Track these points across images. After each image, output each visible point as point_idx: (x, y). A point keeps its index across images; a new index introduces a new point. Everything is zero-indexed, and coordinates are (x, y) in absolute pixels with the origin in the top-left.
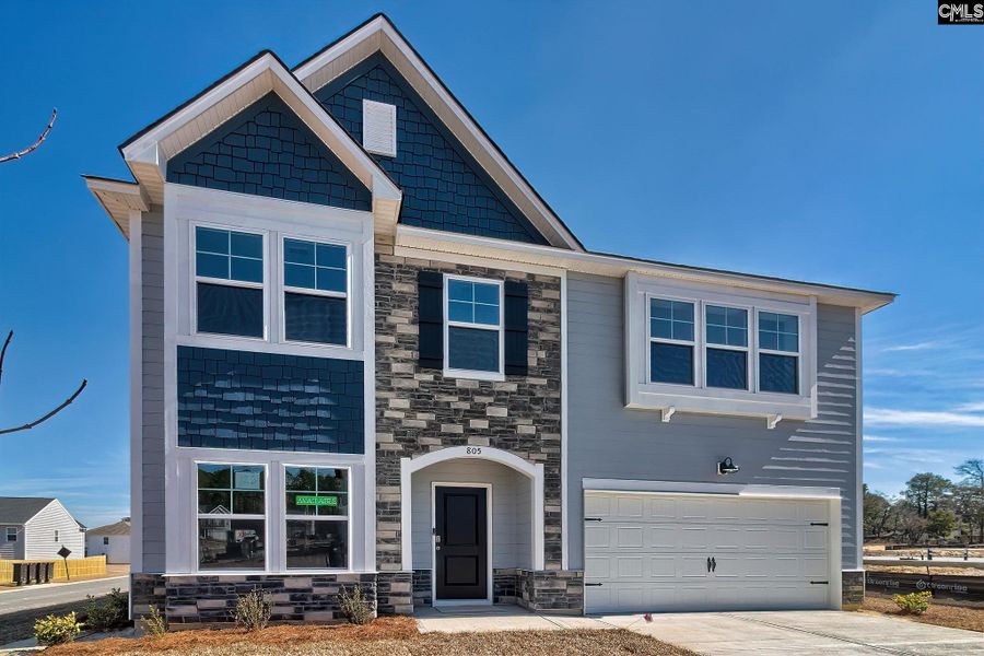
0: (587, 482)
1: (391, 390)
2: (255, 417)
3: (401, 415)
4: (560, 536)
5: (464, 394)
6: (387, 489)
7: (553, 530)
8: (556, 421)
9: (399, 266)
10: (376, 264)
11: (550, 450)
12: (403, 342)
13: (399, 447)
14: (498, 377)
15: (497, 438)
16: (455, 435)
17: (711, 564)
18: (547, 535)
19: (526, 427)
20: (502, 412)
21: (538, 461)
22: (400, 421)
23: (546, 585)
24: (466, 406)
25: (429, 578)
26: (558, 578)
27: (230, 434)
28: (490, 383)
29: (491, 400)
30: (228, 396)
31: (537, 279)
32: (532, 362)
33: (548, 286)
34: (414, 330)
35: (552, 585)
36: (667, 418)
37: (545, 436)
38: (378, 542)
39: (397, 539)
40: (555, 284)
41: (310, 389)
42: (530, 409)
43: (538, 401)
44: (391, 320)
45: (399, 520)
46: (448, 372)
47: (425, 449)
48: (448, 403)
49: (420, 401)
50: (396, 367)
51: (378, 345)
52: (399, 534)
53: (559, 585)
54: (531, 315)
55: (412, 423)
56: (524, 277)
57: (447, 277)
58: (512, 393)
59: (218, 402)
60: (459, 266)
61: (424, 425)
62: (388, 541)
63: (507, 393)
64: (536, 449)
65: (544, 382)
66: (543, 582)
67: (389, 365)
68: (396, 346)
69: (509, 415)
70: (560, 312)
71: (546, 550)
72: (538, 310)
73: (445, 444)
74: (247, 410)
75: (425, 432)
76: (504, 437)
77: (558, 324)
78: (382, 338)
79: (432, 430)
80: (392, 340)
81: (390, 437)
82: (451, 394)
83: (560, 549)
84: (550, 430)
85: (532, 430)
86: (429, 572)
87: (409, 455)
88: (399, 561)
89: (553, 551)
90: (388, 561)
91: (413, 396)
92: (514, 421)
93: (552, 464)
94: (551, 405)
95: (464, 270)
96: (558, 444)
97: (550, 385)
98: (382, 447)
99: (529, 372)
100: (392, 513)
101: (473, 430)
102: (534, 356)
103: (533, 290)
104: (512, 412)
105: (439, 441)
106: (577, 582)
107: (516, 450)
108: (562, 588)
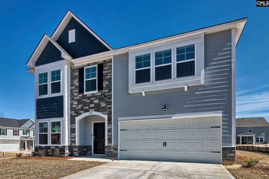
0: (119, 119)
1: (74, 100)
2: (46, 112)
3: (75, 106)
4: (111, 135)
5: (89, 98)
6: (73, 125)
7: (110, 134)
8: (110, 101)
9: (76, 69)
10: (71, 70)
11: (109, 110)
12: (76, 88)
13: (75, 114)
14: (96, 92)
15: (96, 109)
16: (86, 109)
17: (165, 144)
18: (108, 135)
19: (103, 105)
20: (97, 101)
21: (106, 114)
22: (75, 108)
23: (108, 150)
24: (89, 101)
25: (91, 148)
26: (111, 148)
27: (43, 116)
28: (94, 94)
29: (94, 98)
30: (43, 108)
31: (106, 61)
32: (104, 86)
33: (109, 62)
34: (78, 84)
35: (109, 150)
36: (144, 94)
37: (108, 106)
38: (71, 138)
39: (75, 138)
40: (110, 61)
41: (55, 104)
42: (104, 99)
43: (106, 96)
44: (74, 83)
45: (75, 133)
46: (85, 93)
47: (80, 114)
48: (85, 101)
49: (79, 102)
50: (75, 94)
51: (71, 90)
52: (75, 136)
53: (111, 150)
54: (104, 72)
55: (78, 108)
56: (103, 62)
57: (85, 68)
58: (100, 95)
59: (42, 109)
60: (88, 64)
61: (80, 108)
62: (73, 138)
63: (98, 96)
64: (105, 110)
65: (107, 90)
67: (73, 94)
68: (75, 89)
69: (99, 102)
70: (111, 69)
72: (106, 70)
73: (85, 112)
74: (46, 110)
75: (80, 110)
76: (98, 108)
77: (111, 73)
78: (72, 88)
79: (82, 109)
80: (74, 88)
81: (73, 112)
82: (86, 99)
83: (111, 139)
84: (109, 104)
85: (104, 105)
86: (91, 146)
87: (77, 116)
88: (75, 143)
89: (110, 140)
91: (78, 101)
92: (100, 103)
93: (110, 114)
94: (109, 97)
95: (89, 65)
96: (111, 108)
97: (109, 91)
98: (72, 115)
99: (104, 89)
100: (74, 131)
101: (91, 108)
102: (105, 84)
103: (105, 65)
104: (99, 101)
105: (83, 112)
106: (116, 149)
107: (100, 111)
108: (112, 151)
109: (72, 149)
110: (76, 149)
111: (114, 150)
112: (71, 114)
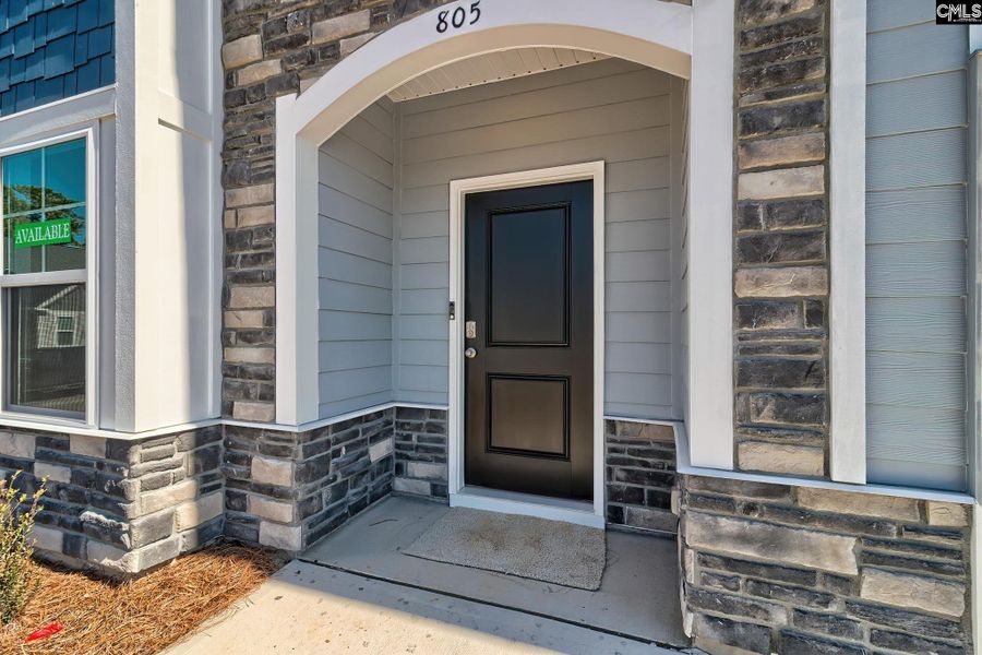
4: (818, 313)
6: (248, 194)
7: (780, 284)
13: (274, 68)
18: (748, 312)
23: (742, 539)
26: (805, 517)
35: (772, 542)
38: (225, 341)
39: (265, 334)
45: (270, 279)
47: (330, 54)
52: (270, 318)
53: (810, 548)
62: (248, 337)
66: (728, 525)
71: (742, 377)
73: (380, 22)
81: (254, 45)
83: (818, 372)
86: (444, 414)
87: (291, 84)
88: (269, 396)
89: (781, 384)
90: (247, 396)
98: (246, 78)
100: (257, 259)
105: (363, 18)
106: (928, 552)
108: (830, 566)
109: (235, 460)
110: (273, 463)
111: (868, 559)
112: (229, 77)
